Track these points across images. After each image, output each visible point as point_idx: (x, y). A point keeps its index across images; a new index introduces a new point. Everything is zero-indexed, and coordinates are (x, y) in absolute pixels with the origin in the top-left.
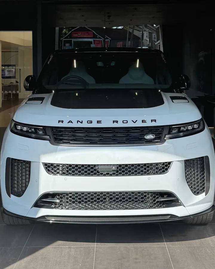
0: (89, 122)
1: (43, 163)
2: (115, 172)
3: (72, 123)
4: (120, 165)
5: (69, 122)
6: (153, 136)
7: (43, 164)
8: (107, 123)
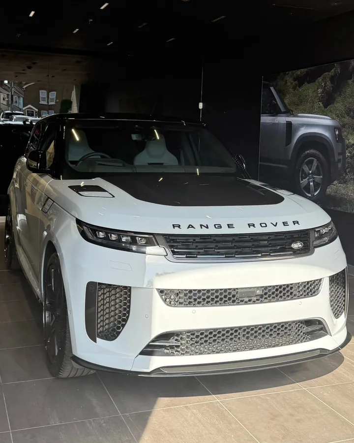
0: (216, 226)
1: (158, 289)
2: (258, 298)
3: (194, 228)
4: (266, 288)
5: (189, 227)
6: (301, 244)
7: (158, 292)
8: (241, 228)
